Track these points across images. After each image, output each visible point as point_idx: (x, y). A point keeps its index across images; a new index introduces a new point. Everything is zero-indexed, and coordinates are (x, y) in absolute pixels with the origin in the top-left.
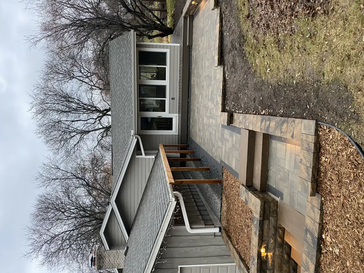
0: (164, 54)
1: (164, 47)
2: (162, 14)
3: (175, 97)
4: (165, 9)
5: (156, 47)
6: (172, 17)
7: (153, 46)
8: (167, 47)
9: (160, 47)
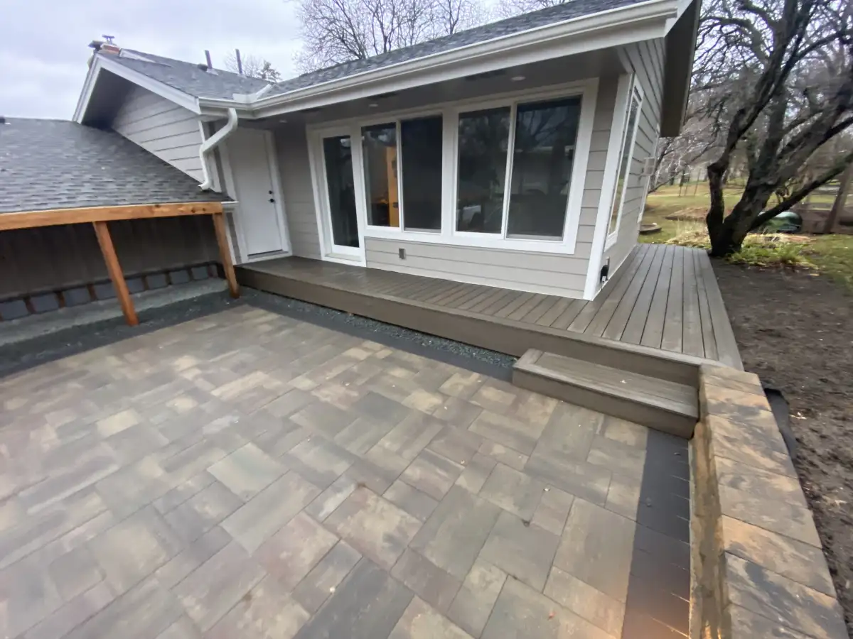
0: (554, 227)
1: (587, 226)
2: (819, 219)
3: (408, 261)
4: (836, 227)
5: (592, 190)
6: (784, 261)
7: (596, 171)
8: (584, 242)
9: (589, 208)
